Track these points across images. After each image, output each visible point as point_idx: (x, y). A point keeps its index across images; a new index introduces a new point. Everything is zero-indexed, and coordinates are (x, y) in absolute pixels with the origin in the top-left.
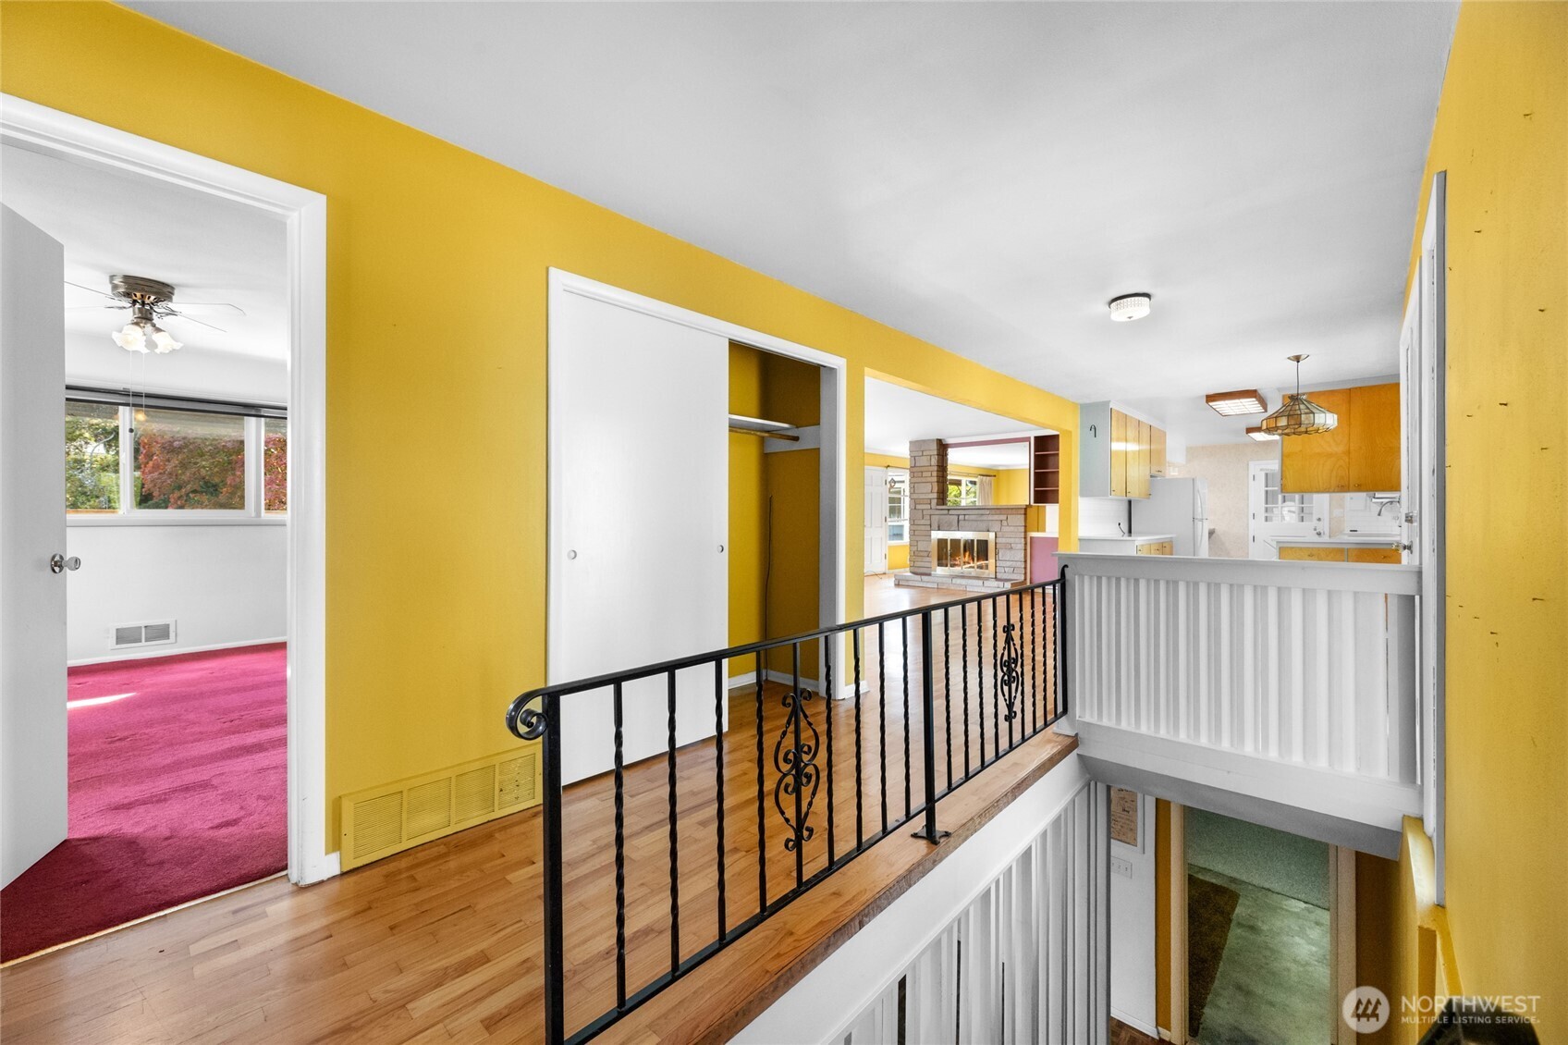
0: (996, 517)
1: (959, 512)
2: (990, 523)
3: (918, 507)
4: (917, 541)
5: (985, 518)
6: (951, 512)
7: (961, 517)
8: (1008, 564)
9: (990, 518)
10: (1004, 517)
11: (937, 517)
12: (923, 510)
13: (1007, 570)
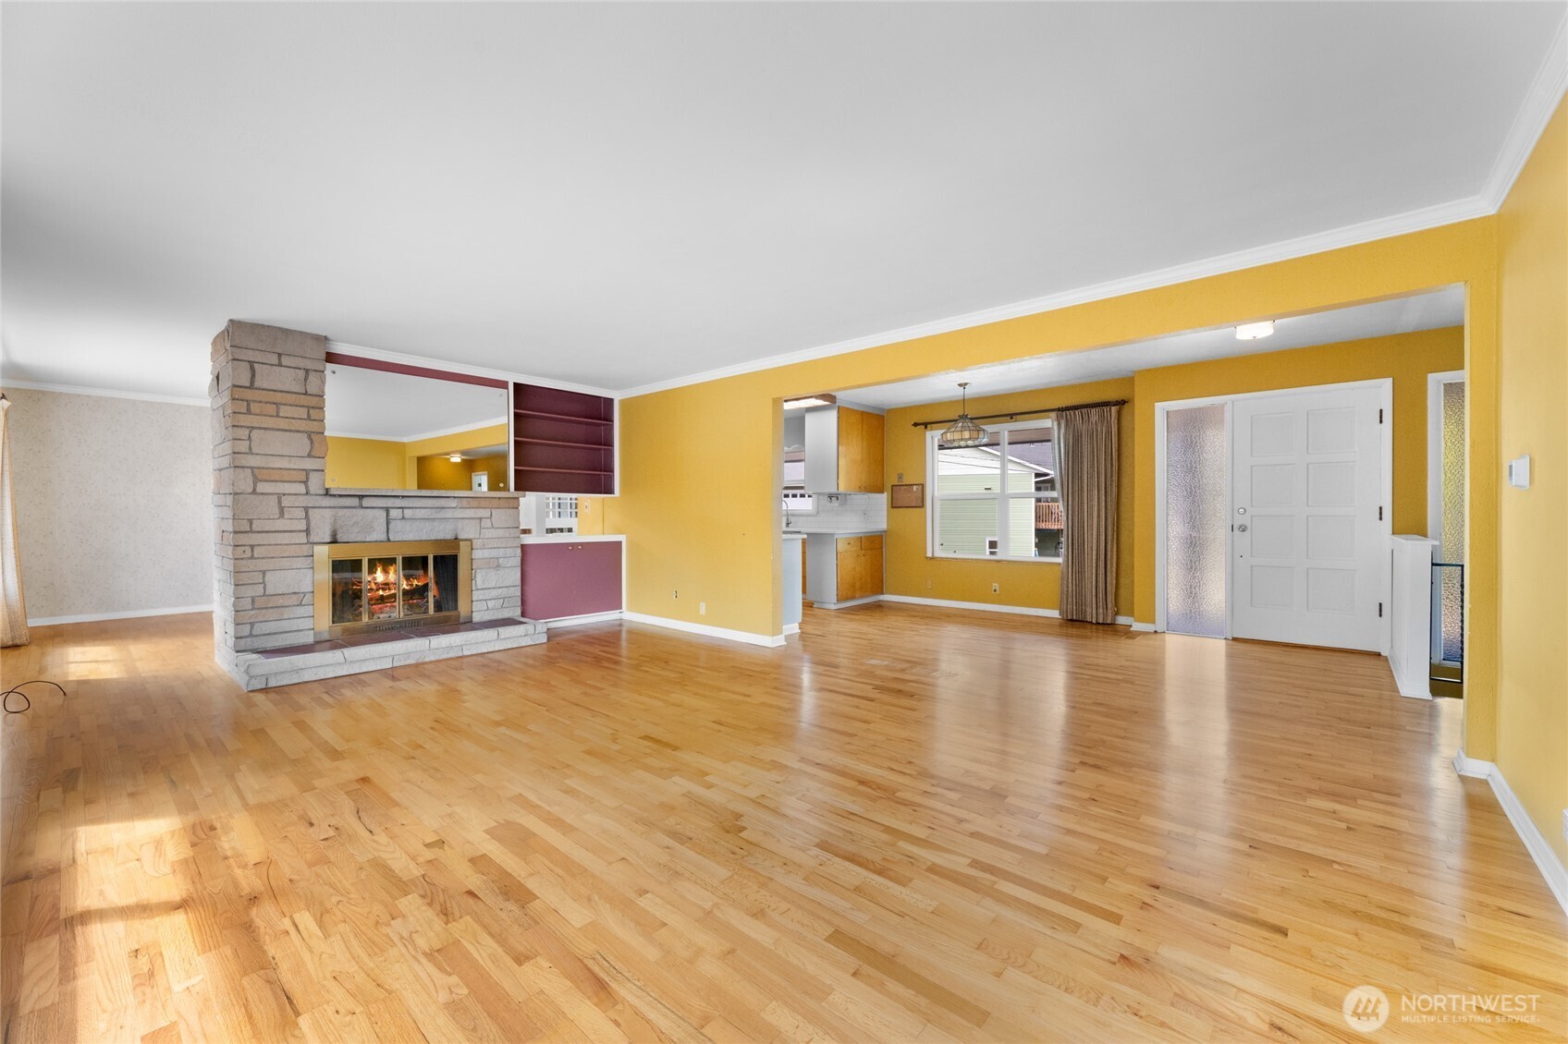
0: (469, 513)
1: (389, 503)
2: (460, 524)
3: (262, 487)
4: (264, 573)
5: (449, 514)
6: (366, 502)
7: (394, 513)
8: (494, 593)
9: (459, 514)
10: (484, 513)
11: (328, 513)
12: (280, 496)
13: (491, 604)
